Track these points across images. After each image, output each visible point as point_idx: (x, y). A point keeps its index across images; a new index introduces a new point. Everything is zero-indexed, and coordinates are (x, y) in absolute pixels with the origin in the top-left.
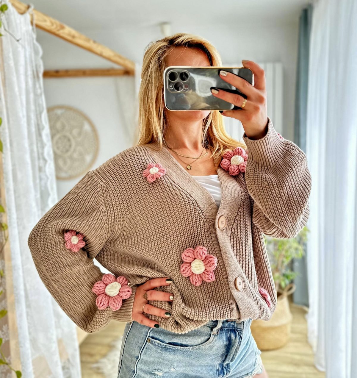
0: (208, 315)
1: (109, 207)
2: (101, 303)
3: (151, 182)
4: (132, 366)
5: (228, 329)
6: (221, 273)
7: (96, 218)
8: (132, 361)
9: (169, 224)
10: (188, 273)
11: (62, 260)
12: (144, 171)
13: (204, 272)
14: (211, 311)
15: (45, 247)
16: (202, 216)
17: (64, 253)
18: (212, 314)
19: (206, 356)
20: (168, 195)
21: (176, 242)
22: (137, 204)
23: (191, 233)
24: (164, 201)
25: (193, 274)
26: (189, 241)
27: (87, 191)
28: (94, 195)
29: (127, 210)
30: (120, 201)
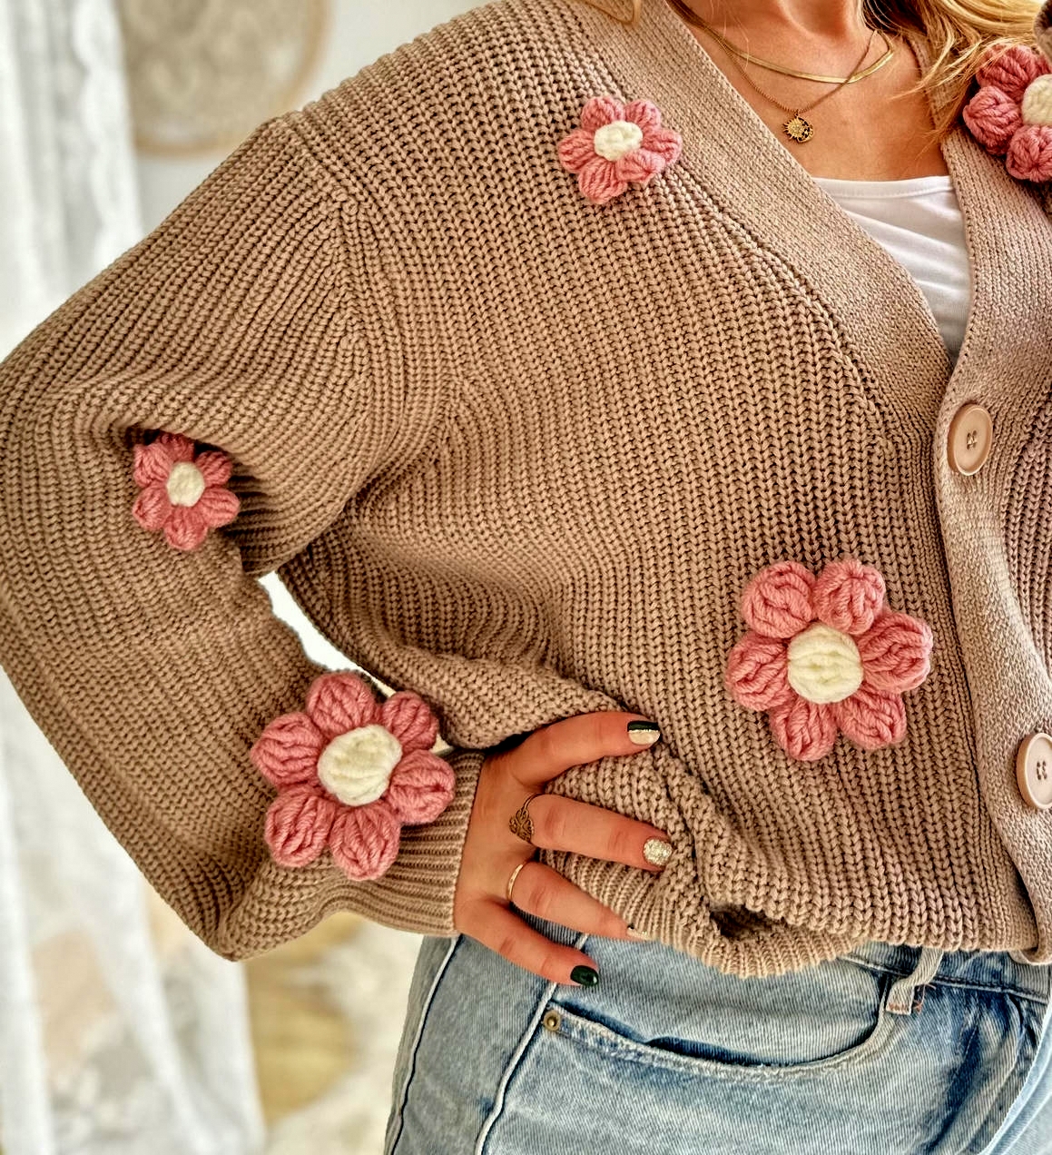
0: (864, 911)
1: (377, 325)
2: (289, 838)
3: (601, 202)
4: (457, 1145)
5: (967, 991)
6: (938, 704)
7: (312, 383)
8: (458, 1122)
9: (680, 424)
10: (770, 692)
11: (107, 581)
12: (566, 137)
13: (853, 699)
14: (878, 893)
15: (26, 508)
16: (863, 402)
17: (124, 547)
18: (884, 909)
19: (847, 1119)
20: (687, 274)
21: (710, 520)
22: (523, 312)
23: (794, 482)
24: (660, 307)
25: (794, 697)
26: (780, 523)
27: (265, 233)
28: (297, 256)
29: (470, 338)
30: (436, 294)
